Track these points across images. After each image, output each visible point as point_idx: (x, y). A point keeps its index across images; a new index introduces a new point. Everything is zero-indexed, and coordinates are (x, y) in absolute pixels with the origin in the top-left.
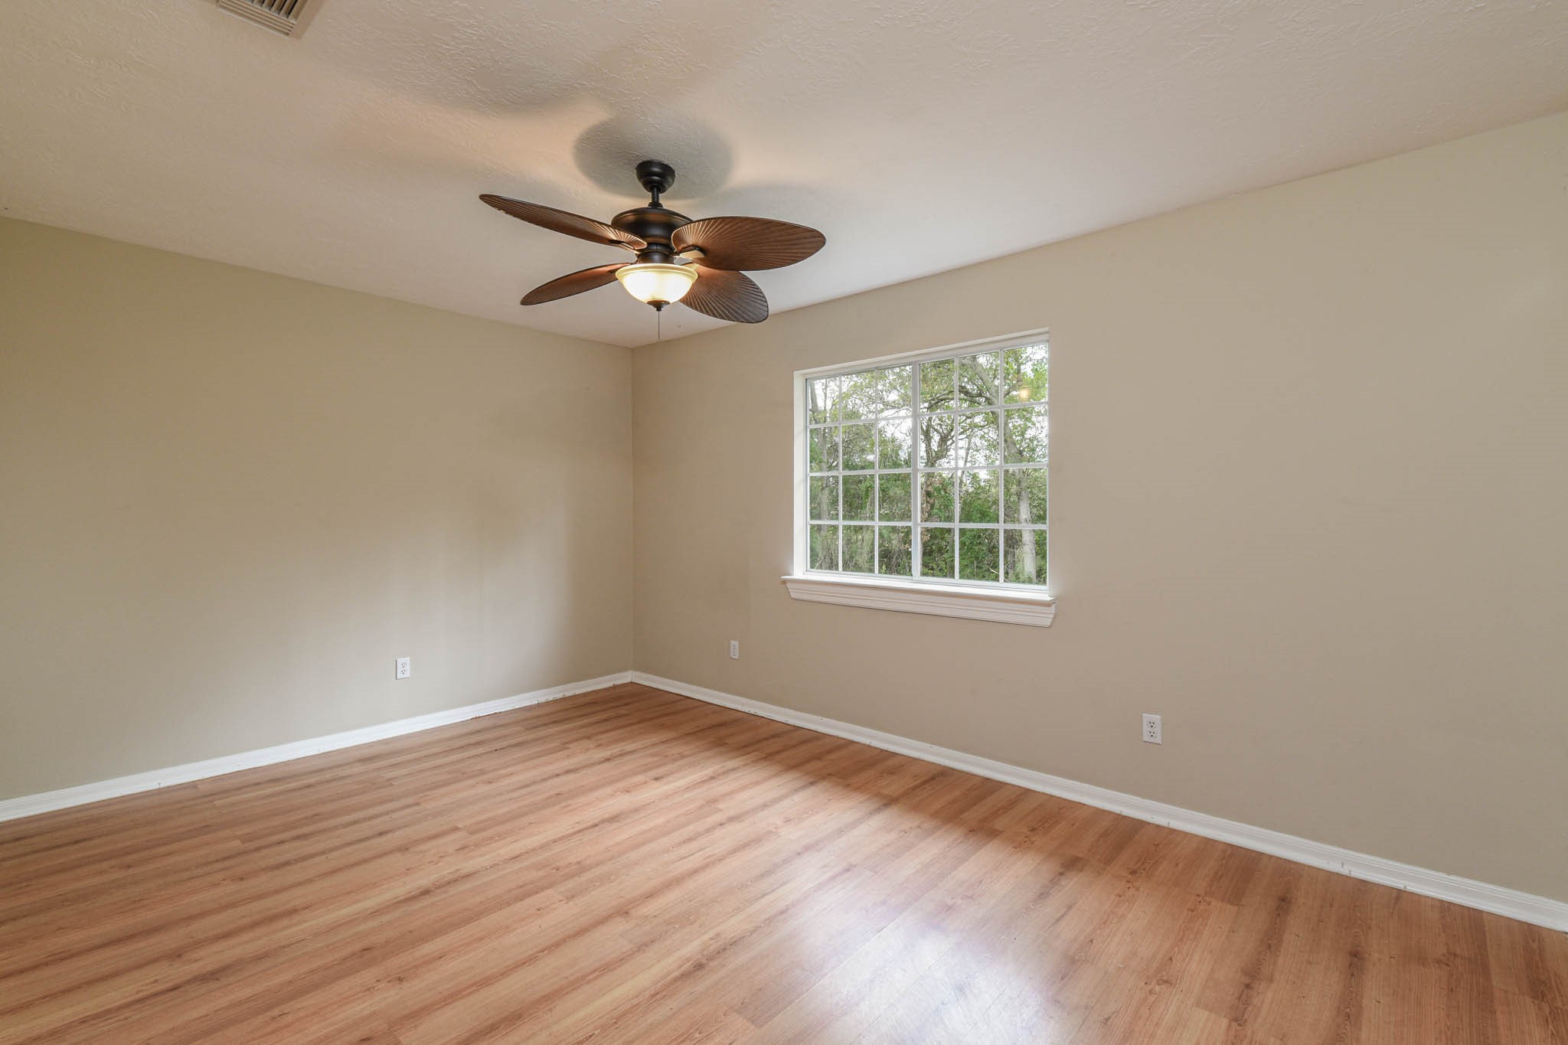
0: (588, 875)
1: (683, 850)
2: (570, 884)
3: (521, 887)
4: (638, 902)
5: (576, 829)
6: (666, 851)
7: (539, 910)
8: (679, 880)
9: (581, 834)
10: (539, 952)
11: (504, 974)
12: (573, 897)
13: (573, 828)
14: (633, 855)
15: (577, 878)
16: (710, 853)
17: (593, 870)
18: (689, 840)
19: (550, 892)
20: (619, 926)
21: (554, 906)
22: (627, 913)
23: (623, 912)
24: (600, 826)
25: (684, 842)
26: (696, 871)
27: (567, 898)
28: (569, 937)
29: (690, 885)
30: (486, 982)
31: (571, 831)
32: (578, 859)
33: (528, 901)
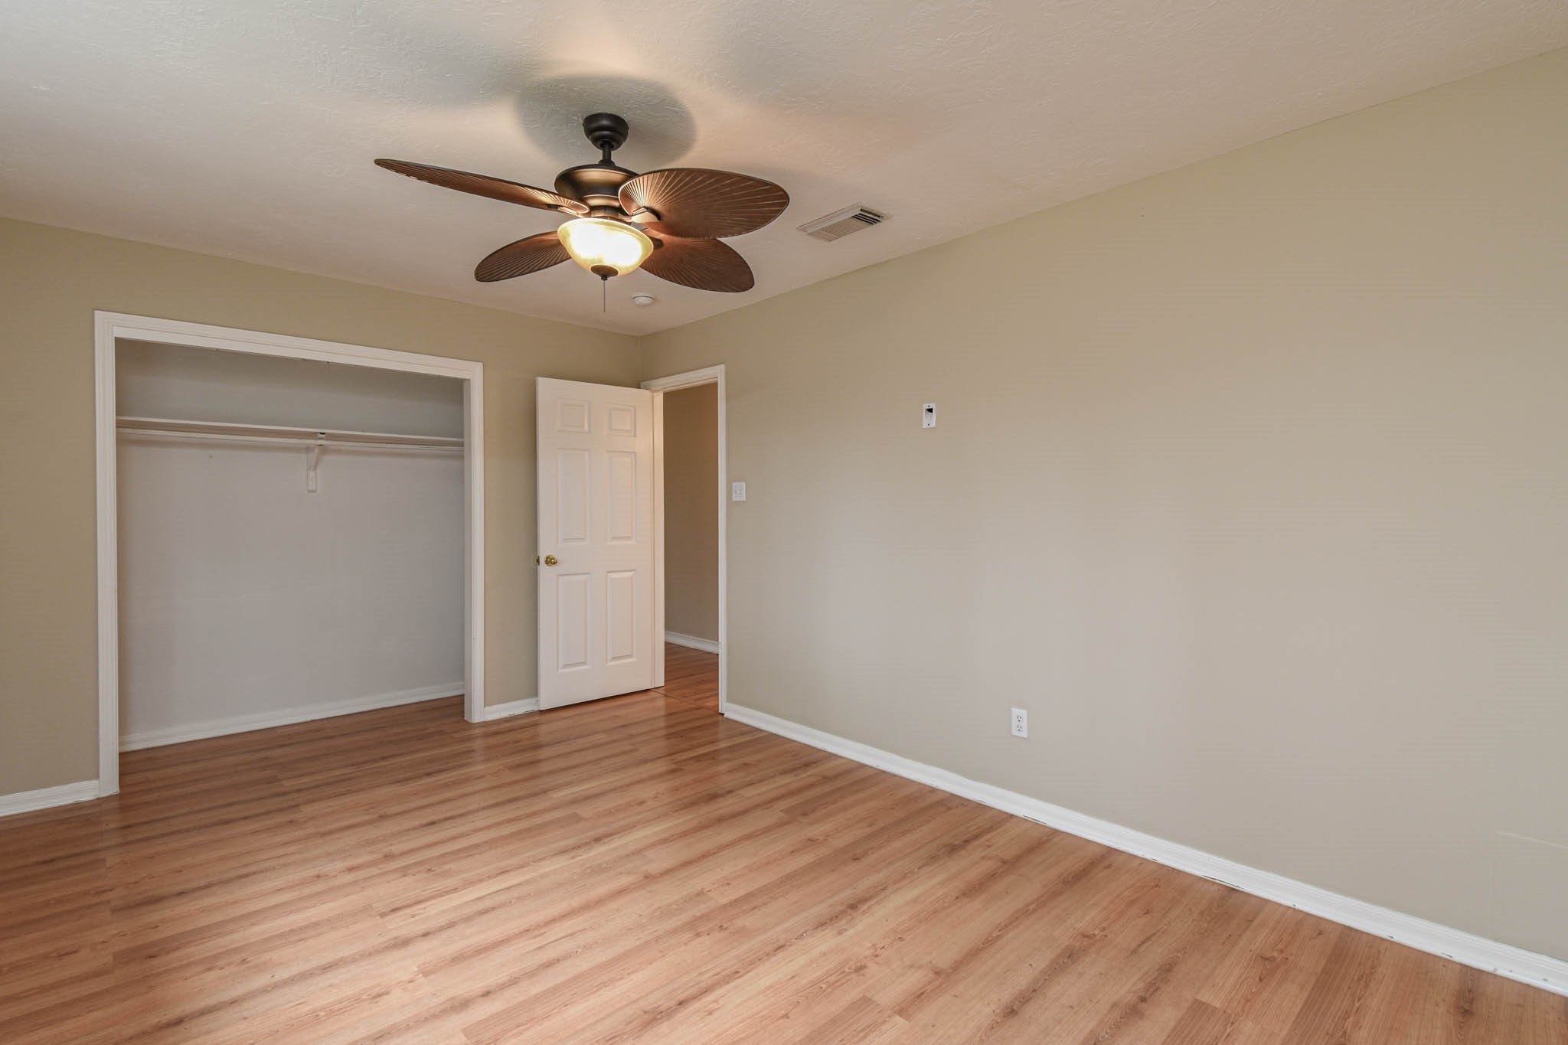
0: (685, 917)
1: (568, 946)
2: (702, 909)
3: (754, 908)
4: (634, 886)
5: (711, 997)
6: (587, 947)
7: (728, 883)
8: (587, 907)
9: (703, 985)
10: (718, 852)
11: (740, 840)
12: (698, 894)
13: (716, 1001)
14: (630, 943)
15: (698, 914)
16: (533, 941)
17: (679, 923)
18: (549, 965)
19: (723, 901)
20: (654, 868)
21: (716, 886)
22: (646, 877)
23: (649, 878)
24: (672, 1003)
25: (558, 960)
26: (564, 917)
27: (703, 893)
28: (695, 861)
29: (576, 902)
30: (749, 837)
31: (721, 991)
32: (699, 940)
33: (742, 892)
